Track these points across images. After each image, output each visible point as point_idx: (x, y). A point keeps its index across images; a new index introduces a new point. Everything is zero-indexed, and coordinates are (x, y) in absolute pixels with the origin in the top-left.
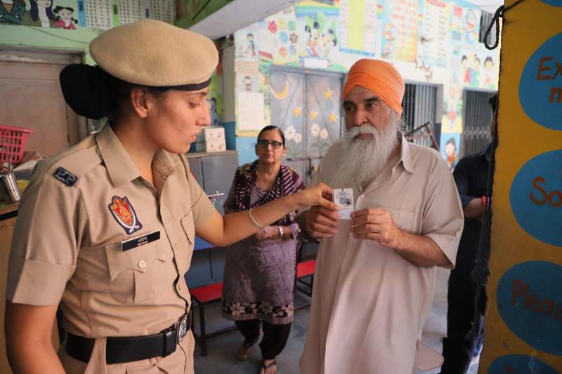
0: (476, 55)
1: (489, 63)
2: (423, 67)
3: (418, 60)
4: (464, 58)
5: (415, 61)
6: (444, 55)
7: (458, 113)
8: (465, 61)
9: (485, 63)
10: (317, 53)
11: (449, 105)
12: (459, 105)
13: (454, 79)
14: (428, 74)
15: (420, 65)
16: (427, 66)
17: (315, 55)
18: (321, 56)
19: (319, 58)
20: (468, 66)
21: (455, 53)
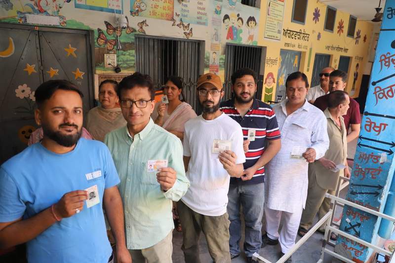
0: (238, 15)
1: (252, 23)
2: (181, 24)
3: (175, 17)
4: (227, 17)
5: (173, 19)
6: (205, 14)
7: (220, 66)
8: (227, 21)
9: (248, 22)
10: (44, 9)
11: (211, 59)
12: (221, 59)
13: (216, 36)
14: (188, 32)
15: (178, 22)
16: (186, 24)
17: (41, 11)
18: (50, 12)
19: (48, 14)
20: (231, 25)
21: (217, 12)
